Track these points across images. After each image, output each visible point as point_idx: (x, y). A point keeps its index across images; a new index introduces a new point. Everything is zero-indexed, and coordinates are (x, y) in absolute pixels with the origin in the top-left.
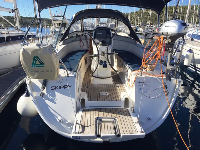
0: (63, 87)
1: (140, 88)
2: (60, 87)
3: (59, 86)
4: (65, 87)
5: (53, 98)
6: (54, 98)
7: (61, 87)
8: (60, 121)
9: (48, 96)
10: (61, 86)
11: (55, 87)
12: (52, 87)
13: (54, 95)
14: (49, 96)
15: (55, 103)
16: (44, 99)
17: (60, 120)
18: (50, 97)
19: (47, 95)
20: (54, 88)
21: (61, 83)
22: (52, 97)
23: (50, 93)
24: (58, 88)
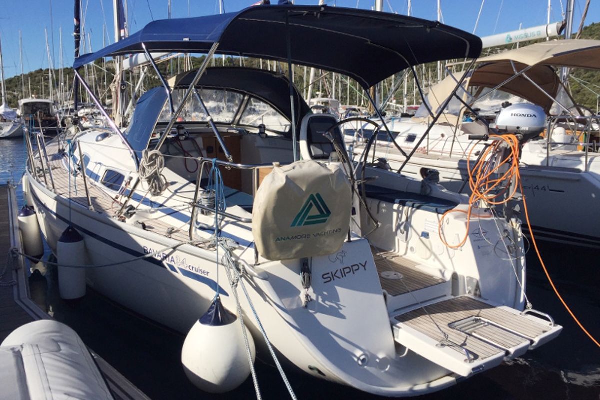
0: (348, 270)
1: (479, 247)
2: (344, 274)
3: (339, 272)
4: (355, 268)
5: (334, 305)
6: (338, 305)
7: (347, 271)
8: (363, 361)
9: (320, 301)
10: (344, 269)
11: (330, 275)
12: (325, 277)
13: (335, 298)
14: (324, 301)
15: (343, 317)
16: (311, 311)
17: (362, 358)
18: (327, 302)
19: (318, 299)
20: (330, 278)
21: (342, 262)
22: (332, 302)
23: (325, 293)
24: (339, 274)
